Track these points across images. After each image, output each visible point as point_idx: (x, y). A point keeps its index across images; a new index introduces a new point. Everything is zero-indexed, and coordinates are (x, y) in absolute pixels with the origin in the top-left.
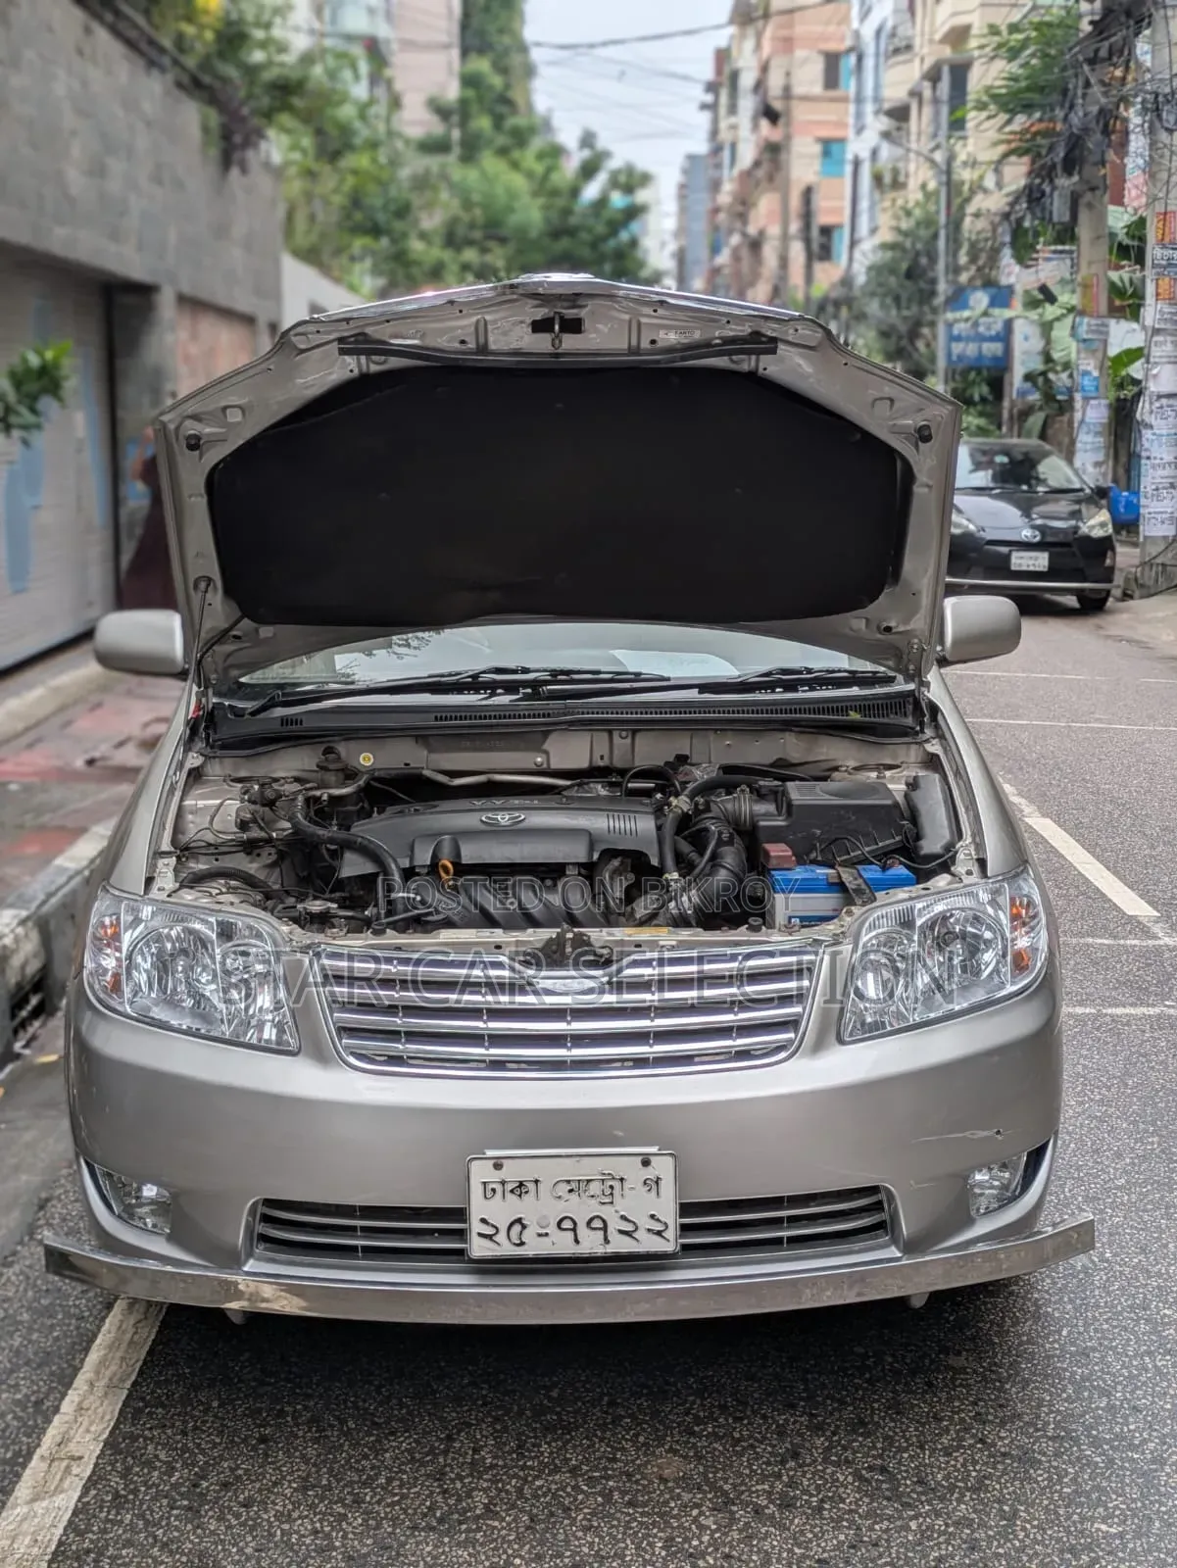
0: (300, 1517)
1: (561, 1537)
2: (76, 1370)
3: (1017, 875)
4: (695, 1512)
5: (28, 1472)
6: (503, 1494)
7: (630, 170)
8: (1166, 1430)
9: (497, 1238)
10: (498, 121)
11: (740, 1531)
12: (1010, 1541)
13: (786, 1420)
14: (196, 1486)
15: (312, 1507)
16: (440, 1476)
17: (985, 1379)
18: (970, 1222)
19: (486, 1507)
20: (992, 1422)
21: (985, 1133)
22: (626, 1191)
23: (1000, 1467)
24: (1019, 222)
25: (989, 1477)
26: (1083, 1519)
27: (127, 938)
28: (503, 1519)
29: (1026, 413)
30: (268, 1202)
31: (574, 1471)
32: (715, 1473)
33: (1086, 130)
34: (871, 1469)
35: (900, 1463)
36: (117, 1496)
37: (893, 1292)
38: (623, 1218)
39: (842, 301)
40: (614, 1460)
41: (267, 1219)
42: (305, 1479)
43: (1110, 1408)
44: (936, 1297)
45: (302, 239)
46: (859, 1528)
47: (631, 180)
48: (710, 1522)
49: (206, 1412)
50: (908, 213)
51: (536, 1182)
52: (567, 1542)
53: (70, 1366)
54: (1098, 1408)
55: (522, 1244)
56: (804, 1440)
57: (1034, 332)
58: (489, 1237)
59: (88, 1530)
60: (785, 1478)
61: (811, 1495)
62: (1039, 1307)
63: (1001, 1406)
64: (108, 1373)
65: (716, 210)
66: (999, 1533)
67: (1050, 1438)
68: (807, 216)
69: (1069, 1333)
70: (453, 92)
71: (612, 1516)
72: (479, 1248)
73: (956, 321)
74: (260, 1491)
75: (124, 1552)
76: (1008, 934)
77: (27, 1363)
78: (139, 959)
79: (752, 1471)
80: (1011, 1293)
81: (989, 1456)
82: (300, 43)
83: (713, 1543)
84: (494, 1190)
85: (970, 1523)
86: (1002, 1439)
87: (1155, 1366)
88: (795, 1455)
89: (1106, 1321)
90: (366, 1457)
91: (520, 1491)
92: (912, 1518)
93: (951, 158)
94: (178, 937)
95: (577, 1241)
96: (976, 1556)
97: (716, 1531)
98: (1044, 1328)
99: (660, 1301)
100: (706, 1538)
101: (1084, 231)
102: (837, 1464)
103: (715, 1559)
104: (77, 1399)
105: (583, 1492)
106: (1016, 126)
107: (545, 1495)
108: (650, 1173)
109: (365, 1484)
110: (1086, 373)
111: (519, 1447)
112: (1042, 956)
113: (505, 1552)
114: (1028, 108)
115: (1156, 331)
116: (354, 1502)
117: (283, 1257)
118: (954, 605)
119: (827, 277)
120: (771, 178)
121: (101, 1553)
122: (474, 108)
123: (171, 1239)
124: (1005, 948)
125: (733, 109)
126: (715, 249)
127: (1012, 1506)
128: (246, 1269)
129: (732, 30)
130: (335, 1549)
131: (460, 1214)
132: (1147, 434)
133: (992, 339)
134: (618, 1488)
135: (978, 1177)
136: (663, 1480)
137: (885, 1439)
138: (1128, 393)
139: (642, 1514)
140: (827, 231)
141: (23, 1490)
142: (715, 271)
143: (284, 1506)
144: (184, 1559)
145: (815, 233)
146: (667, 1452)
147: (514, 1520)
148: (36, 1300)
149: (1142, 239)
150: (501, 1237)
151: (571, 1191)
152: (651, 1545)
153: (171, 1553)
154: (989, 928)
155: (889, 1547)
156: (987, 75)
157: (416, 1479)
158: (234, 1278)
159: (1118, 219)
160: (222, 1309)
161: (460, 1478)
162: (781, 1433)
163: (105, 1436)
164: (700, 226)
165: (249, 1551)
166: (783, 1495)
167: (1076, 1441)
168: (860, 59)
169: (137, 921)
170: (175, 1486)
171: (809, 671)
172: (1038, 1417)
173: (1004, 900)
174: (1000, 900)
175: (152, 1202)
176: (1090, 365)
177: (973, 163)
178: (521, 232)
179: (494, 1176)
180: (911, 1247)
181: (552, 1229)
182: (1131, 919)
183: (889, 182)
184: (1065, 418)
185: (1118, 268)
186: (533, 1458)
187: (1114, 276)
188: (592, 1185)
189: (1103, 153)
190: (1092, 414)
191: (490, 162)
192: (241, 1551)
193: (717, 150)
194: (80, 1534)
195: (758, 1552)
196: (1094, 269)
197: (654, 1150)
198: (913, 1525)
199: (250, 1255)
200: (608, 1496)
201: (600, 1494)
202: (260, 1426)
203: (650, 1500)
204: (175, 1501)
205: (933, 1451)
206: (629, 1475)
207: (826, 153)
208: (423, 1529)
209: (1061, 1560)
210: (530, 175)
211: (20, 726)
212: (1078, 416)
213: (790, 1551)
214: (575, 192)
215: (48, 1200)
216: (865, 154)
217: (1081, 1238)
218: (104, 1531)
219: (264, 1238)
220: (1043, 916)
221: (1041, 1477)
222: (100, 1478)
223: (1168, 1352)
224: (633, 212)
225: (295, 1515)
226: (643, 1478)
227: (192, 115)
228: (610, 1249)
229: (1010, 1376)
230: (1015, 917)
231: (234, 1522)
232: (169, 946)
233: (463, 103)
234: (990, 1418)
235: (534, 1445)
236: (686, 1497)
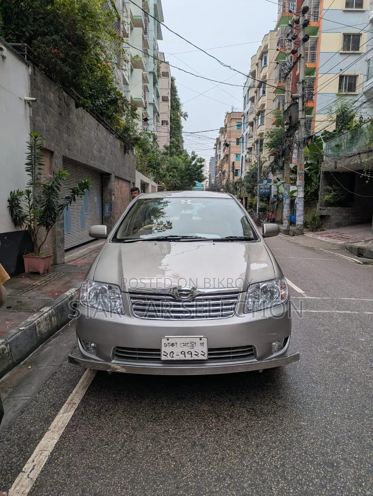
0: (122, 418)
1: (180, 424)
2: (77, 383)
3: (282, 278)
4: (211, 418)
5: (63, 406)
6: (168, 414)
7: (201, 158)
8: (315, 401)
9: (167, 356)
10: (177, 149)
11: (221, 423)
12: (282, 426)
13: (231, 397)
14: (100, 410)
15: (125, 416)
16: (154, 409)
17: (275, 389)
18: (272, 354)
19: (164, 416)
20: (276, 398)
21: (275, 334)
22: (196, 346)
23: (279, 408)
24: (273, 166)
25: (277, 411)
26: (298, 421)
27: (89, 290)
28: (168, 419)
29: (274, 203)
30: (117, 347)
31: (184, 408)
32: (215, 409)
33: (286, 149)
34: (250, 409)
35: (256, 407)
36: (82, 412)
37: (254, 369)
38: (196, 352)
39: (240, 182)
40: (193, 406)
41: (117, 351)
42: (124, 409)
43: (302, 395)
44: (265, 370)
45: (140, 169)
46: (248, 423)
47: (201, 160)
48: (214, 421)
49: (104, 393)
50: (252, 166)
51: (176, 343)
52: (182, 425)
53: (76, 382)
54: (300, 395)
55: (173, 357)
56: (235, 402)
57: (275, 187)
58: (166, 355)
59: (75, 420)
60: (231, 411)
61: (237, 415)
62: (285, 372)
63: (279, 395)
64: (84, 385)
65: (217, 167)
66: (279, 424)
67: (290, 402)
68: (233, 167)
69: (292, 378)
70: (168, 144)
71: (192, 419)
72: (163, 358)
73: (261, 185)
74: (114, 412)
75: (82, 426)
76: (280, 290)
77: (67, 382)
78: (92, 293)
79: (224, 409)
80: (279, 369)
81: (276, 406)
82: (139, 131)
83: (215, 426)
84: (167, 345)
85: (273, 422)
86: (279, 402)
87: (312, 386)
88: (233, 405)
89: (300, 376)
90: (138, 404)
91: (172, 413)
92: (260, 420)
93: (260, 156)
94: (100, 289)
95: (185, 357)
96: (274, 430)
97: (215, 423)
98: (287, 377)
99: (204, 370)
100: (213, 425)
101: (285, 168)
102: (242, 407)
103: (215, 430)
104: (76, 390)
105: (186, 413)
106: (272, 150)
107: (177, 414)
108: (202, 342)
109: (137, 411)
110: (286, 194)
111: (172, 402)
112: (287, 296)
113: (168, 427)
114: (274, 147)
115: (299, 186)
116: (135, 415)
117: (121, 359)
118: (266, 226)
119: (236, 178)
120: (227, 161)
121: (77, 426)
122: (173, 147)
123: (97, 355)
124: (279, 294)
125: (220, 149)
126: (216, 174)
127: (282, 418)
128: (112, 362)
129: (220, 134)
130: (130, 426)
131: (159, 350)
132: (297, 205)
133: (267, 189)
134: (194, 413)
135: (274, 344)
136: (204, 411)
137: (253, 402)
138: (293, 198)
139: (199, 419)
140: (237, 170)
141: (62, 411)
142: (216, 178)
143: (119, 416)
144: (96, 428)
145: (235, 171)
146: (205, 404)
147: (170, 420)
148: (70, 368)
149: (297, 170)
150: (168, 356)
151: (184, 345)
152: (201, 426)
153: (93, 426)
154: (276, 289)
155: (255, 427)
156: (266, 141)
157: (149, 410)
158: (110, 364)
159: (292, 166)
160: (107, 371)
161: (159, 410)
162: (230, 400)
163: (81, 399)
164: (214, 170)
165: (110, 426)
166: (231, 414)
167: (295, 403)
168: (243, 139)
169: (91, 286)
170: (95, 411)
171: (236, 237)
172: (287, 397)
173: (279, 283)
174: (278, 283)
175: (93, 347)
176: (286, 193)
177: (264, 158)
178: (181, 170)
179: (167, 342)
180: (259, 359)
181: (180, 354)
182: (299, 293)
183: (248, 161)
184: (281, 203)
185: (292, 175)
186: (174, 405)
187: (291, 176)
188: (188, 344)
189: (289, 153)
190: (287, 202)
191: (175, 157)
192: (108, 426)
193: (217, 156)
194: (73, 421)
195: (225, 428)
196: (287, 175)
197: (202, 336)
198: (260, 422)
199: (113, 359)
200: (191, 415)
201: (190, 414)
202: (115, 397)
203: (201, 415)
204: (95, 414)
205: (264, 405)
206: (196, 409)
207: (237, 156)
208: (150, 422)
209: (294, 431)
210: (182, 159)
211: (82, 255)
212: (284, 202)
213: (232, 428)
214: (191, 162)
215: (76, 347)
216: (244, 156)
217: (297, 357)
218: (79, 421)
219: (116, 355)
220: (287, 287)
221: (288, 411)
222: (79, 408)
223: (314, 383)
224: (202, 166)
225: (121, 418)
226: (199, 410)
227: (118, 143)
228: (192, 359)
229: (280, 388)
230: (281, 287)
231: (108, 419)
232: (98, 291)
233: (170, 146)
234: (276, 397)
235: (175, 402)
236: (209, 415)
